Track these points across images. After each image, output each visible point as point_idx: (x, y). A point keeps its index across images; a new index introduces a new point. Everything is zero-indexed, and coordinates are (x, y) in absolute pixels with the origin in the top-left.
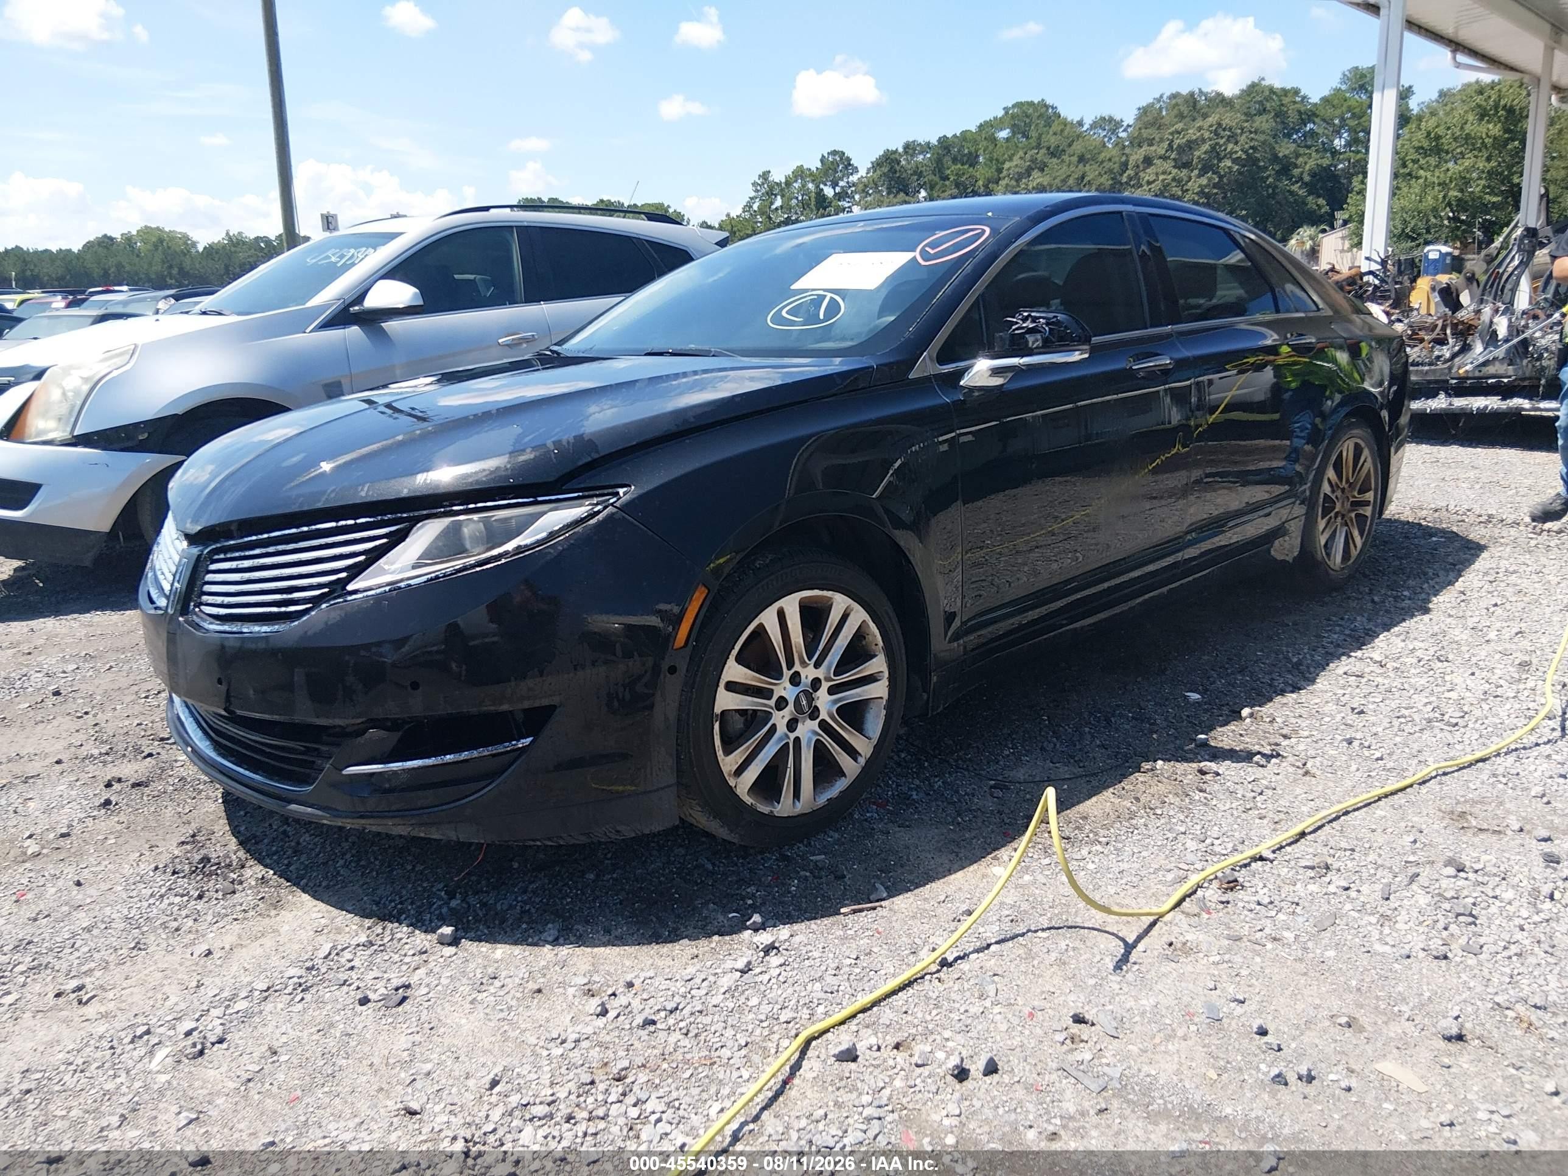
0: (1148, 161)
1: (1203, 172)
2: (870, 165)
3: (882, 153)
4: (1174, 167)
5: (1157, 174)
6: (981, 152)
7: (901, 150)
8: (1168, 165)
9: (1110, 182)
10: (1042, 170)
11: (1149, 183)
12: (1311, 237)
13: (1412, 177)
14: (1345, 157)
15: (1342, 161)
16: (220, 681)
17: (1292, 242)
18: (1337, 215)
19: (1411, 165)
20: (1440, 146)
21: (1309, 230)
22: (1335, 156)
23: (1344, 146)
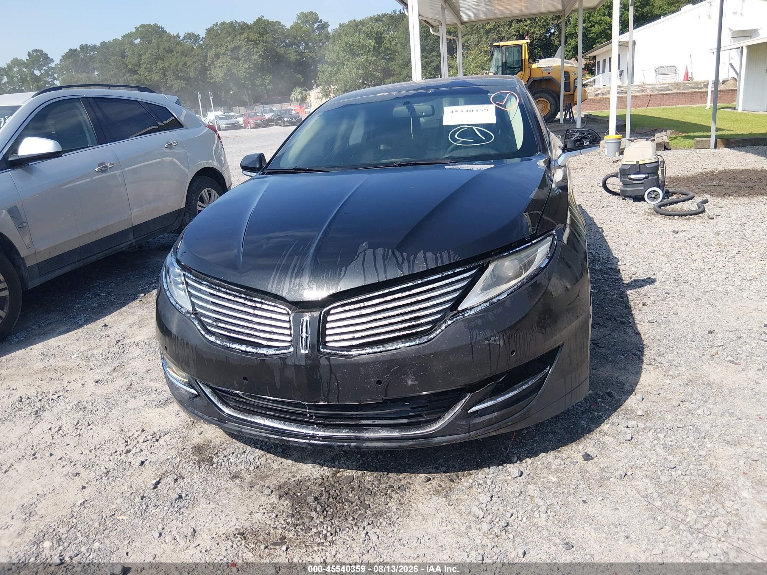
0: (217, 56)
1: (245, 61)
2: (61, 58)
3: (68, 51)
4: (231, 59)
5: (223, 63)
6: (127, 50)
7: (79, 49)
8: (227, 58)
9: (200, 66)
10: (163, 60)
11: (220, 67)
12: (300, 93)
13: (344, 64)
14: (306, 55)
15: (305, 57)
16: (379, 382)
17: (293, 95)
18: (314, 82)
19: (341, 59)
20: (352, 50)
21: (299, 90)
22: (301, 54)
23: (304, 49)
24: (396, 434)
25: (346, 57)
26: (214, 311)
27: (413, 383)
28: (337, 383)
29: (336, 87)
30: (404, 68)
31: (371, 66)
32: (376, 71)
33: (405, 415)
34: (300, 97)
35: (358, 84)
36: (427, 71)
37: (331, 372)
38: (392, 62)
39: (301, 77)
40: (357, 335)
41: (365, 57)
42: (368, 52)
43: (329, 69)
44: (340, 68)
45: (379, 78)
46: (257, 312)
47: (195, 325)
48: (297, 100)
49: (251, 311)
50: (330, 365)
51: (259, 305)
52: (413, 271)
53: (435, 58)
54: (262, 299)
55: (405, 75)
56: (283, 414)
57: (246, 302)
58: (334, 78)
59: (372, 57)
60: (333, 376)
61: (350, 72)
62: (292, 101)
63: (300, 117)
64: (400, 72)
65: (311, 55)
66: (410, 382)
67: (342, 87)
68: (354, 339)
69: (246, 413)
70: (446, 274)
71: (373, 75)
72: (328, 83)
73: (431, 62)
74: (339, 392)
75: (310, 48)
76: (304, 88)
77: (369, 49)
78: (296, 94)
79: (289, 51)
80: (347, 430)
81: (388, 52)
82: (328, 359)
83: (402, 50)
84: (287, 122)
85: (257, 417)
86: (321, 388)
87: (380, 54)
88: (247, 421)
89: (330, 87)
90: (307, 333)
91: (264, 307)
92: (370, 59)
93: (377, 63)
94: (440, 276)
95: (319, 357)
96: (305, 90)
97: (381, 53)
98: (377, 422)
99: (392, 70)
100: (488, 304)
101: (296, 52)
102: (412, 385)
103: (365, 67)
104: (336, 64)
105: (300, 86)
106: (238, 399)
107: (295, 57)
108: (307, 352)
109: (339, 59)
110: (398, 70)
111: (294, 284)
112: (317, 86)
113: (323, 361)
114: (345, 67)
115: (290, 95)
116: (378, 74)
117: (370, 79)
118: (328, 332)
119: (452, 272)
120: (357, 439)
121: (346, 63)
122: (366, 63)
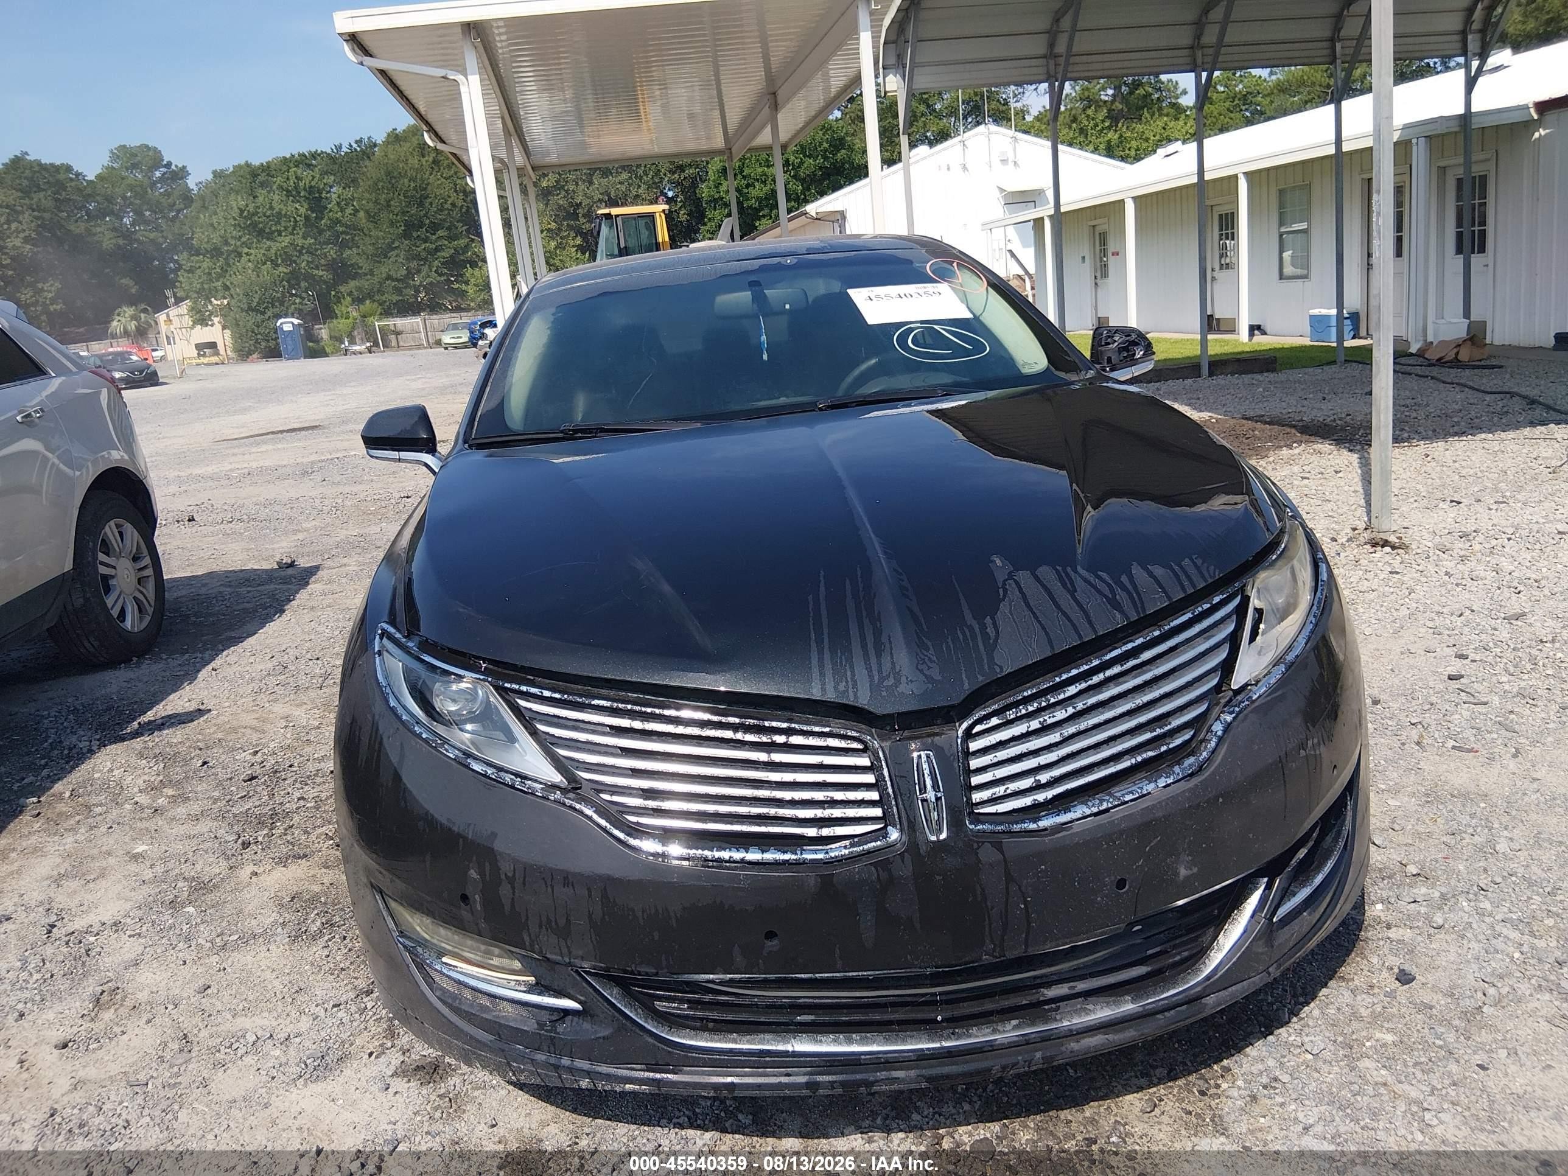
12: (133, 318)
13: (240, 255)
14: (138, 236)
15: (136, 240)
16: (1121, 884)
17: (115, 323)
18: (168, 293)
19: (233, 242)
20: (254, 225)
21: (129, 311)
22: (128, 235)
23: (133, 224)
24: (1128, 1007)
25: (244, 239)
26: (636, 773)
27: (1189, 872)
28: (1025, 903)
29: (225, 302)
30: (380, 262)
31: (305, 257)
32: (317, 268)
33: (1139, 957)
34: (133, 326)
35: (279, 295)
36: (430, 267)
37: (1009, 878)
38: (350, 248)
39: (131, 283)
40: (1044, 778)
41: (287, 240)
42: (294, 229)
43: (205, 265)
44: (231, 261)
45: (325, 282)
46: (777, 757)
47: (590, 818)
48: (126, 333)
49: (763, 757)
50: (1005, 860)
51: (780, 739)
52: (1144, 610)
53: (446, 242)
54: (790, 721)
55: (384, 275)
56: (841, 1014)
57: (739, 736)
58: (219, 283)
59: (304, 238)
60: (1014, 888)
61: (256, 269)
62: (114, 336)
63: (152, 369)
64: (371, 270)
65: (152, 235)
66: (1183, 872)
67: (240, 301)
68: (1039, 787)
69: (732, 1032)
70: (1200, 609)
71: (308, 277)
72: (207, 295)
73: (437, 250)
74: (1029, 923)
75: (147, 222)
76: (143, 306)
77: (296, 221)
78: (123, 320)
79: (98, 229)
80: (1014, 1022)
81: (340, 229)
82: (999, 846)
83: (371, 226)
84: (121, 379)
85: (767, 1036)
86: (987, 922)
87: (321, 232)
88: (741, 1053)
89: (211, 302)
90: (935, 787)
91: (796, 740)
92: (300, 242)
93: (317, 250)
94: (1189, 615)
95: (975, 845)
96: (145, 311)
97: (323, 230)
98: (1081, 986)
99: (352, 265)
100: (1282, 667)
101: (114, 230)
102: (1187, 878)
103: (288, 259)
104: (222, 253)
105: (132, 303)
106: (708, 997)
107: (113, 241)
108: (943, 836)
109: (227, 243)
110: (366, 266)
111: (880, 671)
112: (178, 301)
113: (988, 854)
114: (245, 258)
115: (109, 323)
116: (321, 273)
117: (303, 284)
118: (975, 780)
119: (1209, 605)
120: (1046, 1038)
121: (246, 250)
122: (290, 250)
